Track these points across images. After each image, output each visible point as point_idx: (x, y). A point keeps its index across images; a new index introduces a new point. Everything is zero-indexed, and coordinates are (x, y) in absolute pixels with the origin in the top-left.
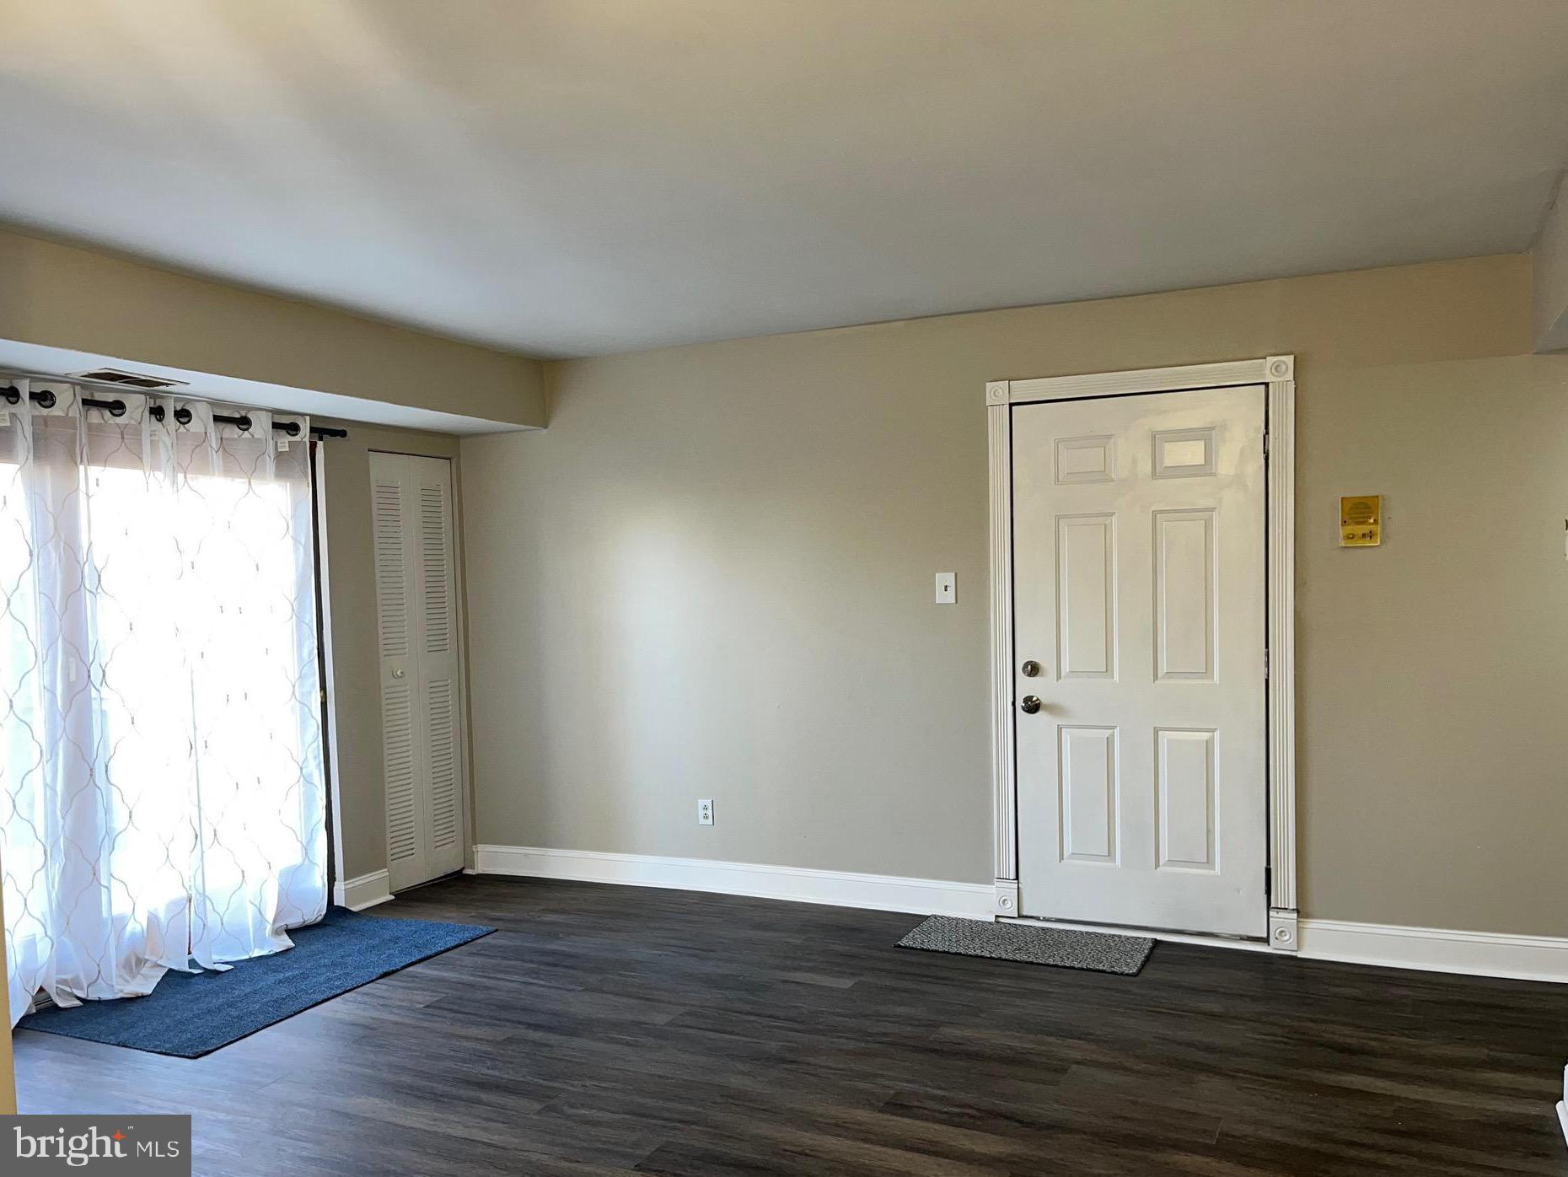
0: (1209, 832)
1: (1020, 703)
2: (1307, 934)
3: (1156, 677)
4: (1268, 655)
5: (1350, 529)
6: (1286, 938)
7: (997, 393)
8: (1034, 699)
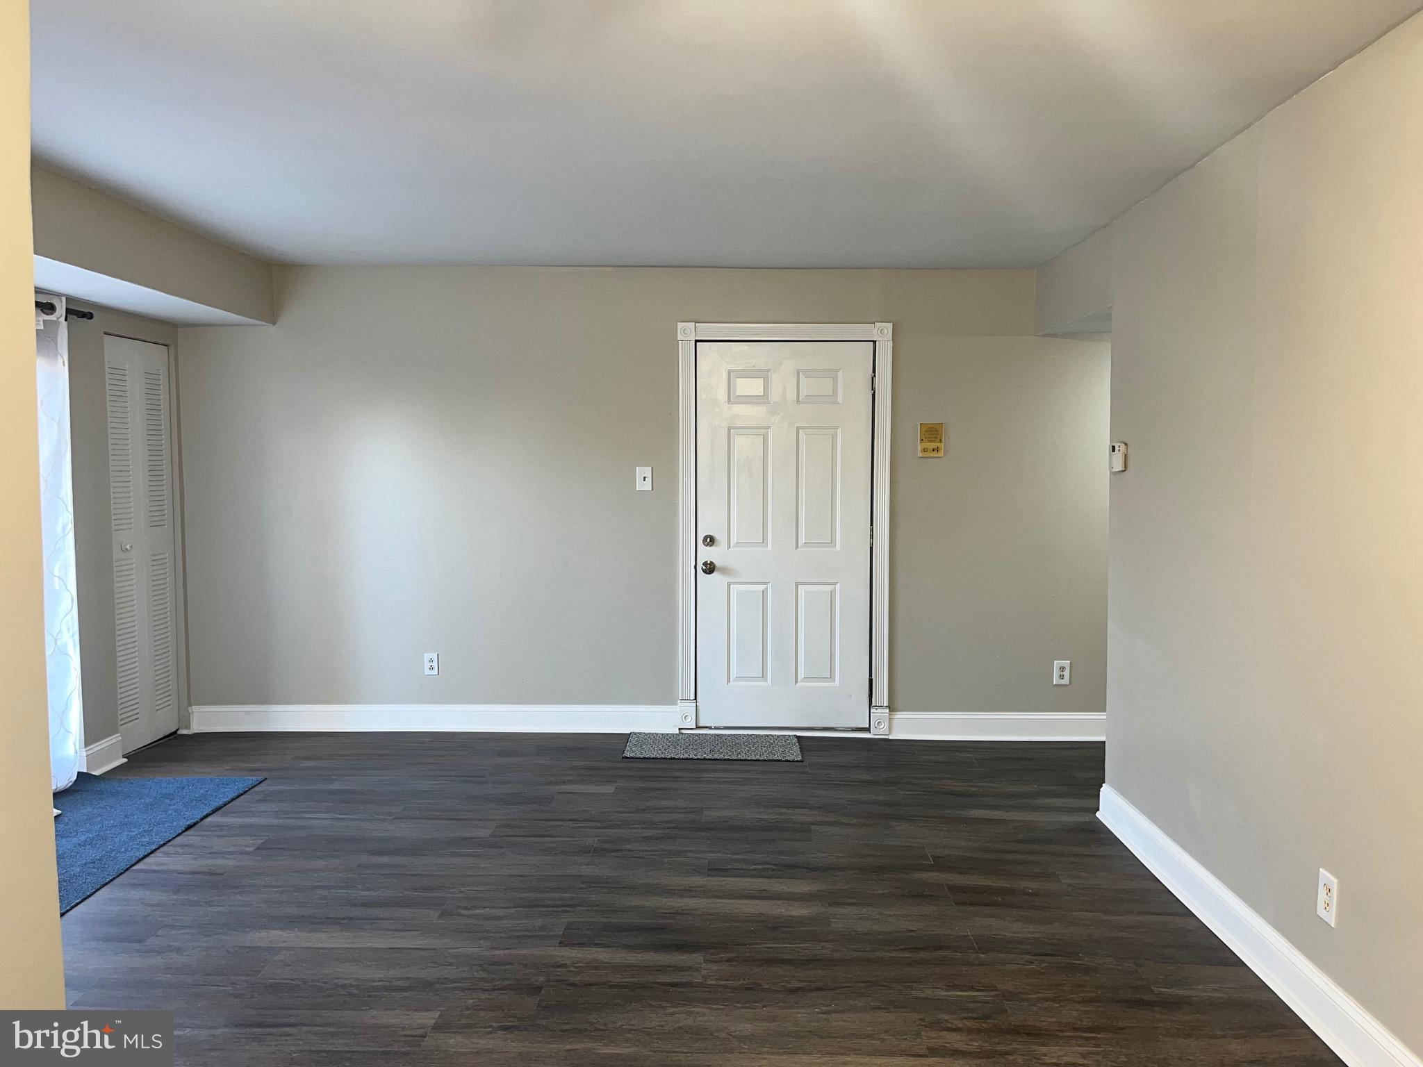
0: (832, 655)
1: (700, 566)
2: (895, 723)
3: (797, 547)
4: (872, 530)
5: (926, 445)
6: (882, 726)
7: (686, 332)
8: (709, 562)
